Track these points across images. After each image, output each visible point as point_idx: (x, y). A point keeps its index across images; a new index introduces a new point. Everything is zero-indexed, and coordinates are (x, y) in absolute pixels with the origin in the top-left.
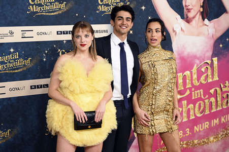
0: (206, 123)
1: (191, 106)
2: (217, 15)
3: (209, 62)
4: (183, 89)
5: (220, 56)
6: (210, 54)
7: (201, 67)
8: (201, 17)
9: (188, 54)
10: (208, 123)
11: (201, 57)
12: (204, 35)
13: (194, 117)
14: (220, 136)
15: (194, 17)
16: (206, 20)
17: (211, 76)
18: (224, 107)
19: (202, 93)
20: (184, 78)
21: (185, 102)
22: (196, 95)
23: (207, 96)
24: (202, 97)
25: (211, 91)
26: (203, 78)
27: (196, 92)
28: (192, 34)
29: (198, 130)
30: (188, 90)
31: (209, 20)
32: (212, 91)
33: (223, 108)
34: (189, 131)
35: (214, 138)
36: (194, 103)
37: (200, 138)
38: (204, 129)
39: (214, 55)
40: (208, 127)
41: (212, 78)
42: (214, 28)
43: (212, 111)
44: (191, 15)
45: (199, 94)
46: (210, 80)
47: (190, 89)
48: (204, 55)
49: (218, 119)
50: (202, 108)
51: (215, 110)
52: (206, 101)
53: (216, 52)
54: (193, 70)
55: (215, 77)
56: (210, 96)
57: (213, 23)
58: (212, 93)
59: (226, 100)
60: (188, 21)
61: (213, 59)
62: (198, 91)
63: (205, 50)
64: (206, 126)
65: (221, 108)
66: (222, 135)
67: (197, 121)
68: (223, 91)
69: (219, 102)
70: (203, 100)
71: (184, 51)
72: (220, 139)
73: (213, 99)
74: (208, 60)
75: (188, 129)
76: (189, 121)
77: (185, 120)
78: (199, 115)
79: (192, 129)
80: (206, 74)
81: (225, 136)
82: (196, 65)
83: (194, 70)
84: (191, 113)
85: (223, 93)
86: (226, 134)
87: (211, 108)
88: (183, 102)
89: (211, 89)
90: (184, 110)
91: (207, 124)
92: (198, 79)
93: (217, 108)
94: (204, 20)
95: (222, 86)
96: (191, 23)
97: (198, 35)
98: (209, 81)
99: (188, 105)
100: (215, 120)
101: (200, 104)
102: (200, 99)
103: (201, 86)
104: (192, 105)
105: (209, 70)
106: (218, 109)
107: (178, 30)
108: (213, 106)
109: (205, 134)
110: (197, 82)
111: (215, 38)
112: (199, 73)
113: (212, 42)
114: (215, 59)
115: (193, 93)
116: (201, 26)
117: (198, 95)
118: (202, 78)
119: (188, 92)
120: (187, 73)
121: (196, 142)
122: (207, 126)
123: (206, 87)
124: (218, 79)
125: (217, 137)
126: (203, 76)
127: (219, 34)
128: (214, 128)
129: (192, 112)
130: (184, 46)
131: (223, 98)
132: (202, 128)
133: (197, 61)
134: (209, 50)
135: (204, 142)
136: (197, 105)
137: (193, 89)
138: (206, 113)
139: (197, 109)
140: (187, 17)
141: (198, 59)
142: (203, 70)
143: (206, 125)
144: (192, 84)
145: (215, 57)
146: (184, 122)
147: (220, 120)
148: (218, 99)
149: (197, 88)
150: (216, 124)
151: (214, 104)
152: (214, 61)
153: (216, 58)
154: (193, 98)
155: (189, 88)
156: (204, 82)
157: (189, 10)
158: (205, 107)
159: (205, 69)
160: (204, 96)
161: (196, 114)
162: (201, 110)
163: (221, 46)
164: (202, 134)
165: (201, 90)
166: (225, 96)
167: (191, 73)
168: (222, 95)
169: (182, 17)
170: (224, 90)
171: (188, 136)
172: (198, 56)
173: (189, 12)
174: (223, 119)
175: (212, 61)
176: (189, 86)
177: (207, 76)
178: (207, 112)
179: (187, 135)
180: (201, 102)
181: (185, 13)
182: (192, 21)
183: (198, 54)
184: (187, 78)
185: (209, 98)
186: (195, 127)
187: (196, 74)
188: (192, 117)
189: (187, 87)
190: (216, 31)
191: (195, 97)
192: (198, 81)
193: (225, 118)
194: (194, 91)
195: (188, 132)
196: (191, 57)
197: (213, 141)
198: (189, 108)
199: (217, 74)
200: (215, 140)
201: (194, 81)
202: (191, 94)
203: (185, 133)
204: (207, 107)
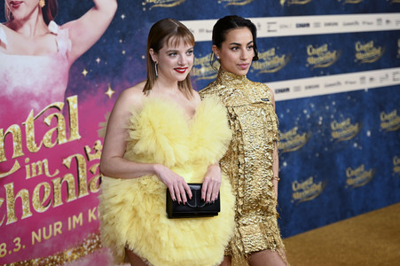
0: (55, 224)
1: (24, 193)
2: (76, 14)
3: (60, 104)
4: (5, 159)
5: (84, 93)
6: (62, 88)
7: (44, 115)
8: (41, 18)
9: (16, 92)
10: (60, 223)
11: (42, 95)
12: (48, 52)
13: (30, 215)
14: (85, 247)
15: (26, 19)
16: (52, 23)
17: (64, 133)
18: (92, 191)
19: (46, 167)
21: (10, 187)
22: (34, 171)
23: (57, 172)
24: (47, 173)
25: (65, 161)
26: (48, 136)
27: (33, 164)
28: (23, 52)
29: (39, 239)
30: (17, 162)
31: (59, 23)
32: (67, 161)
33: (91, 193)
34: (21, 243)
35: (74, 252)
38: (53, 236)
39: (69, 92)
40: (60, 232)
41: (68, 136)
42: (70, 37)
43: (69, 200)
44: (19, 14)
45: (40, 169)
46: (62, 140)
47: (21, 159)
48: (50, 91)
49: (81, 215)
50: (46, 196)
51: (75, 198)
52: (56, 181)
53: (74, 86)
54: (26, 123)
55: (73, 133)
56: (64, 170)
57: (67, 29)
58: (68, 165)
59: (97, 178)
60: (14, 25)
61: (69, 99)
62: (38, 163)
63: (51, 81)
64: (56, 230)
65: (87, 194)
66: (91, 245)
67: (37, 221)
68: (91, 160)
69: (83, 183)
70: (49, 181)
71: (6, 86)
72: (86, 253)
73: (69, 178)
74: (57, 101)
75: (18, 239)
78: (40, 210)
79: (26, 239)
80: (53, 130)
81: (97, 247)
82: (32, 111)
83: (29, 122)
84: (23, 207)
85: (90, 163)
86: (99, 243)
88: (6, 186)
89: (66, 157)
90: (8, 202)
91: (58, 226)
92: (38, 139)
93: (78, 192)
94: (47, 23)
95: (88, 150)
96: (20, 30)
97: (36, 53)
98: (60, 143)
99: (16, 190)
100: (75, 217)
101: (42, 188)
103: (44, 152)
104: (26, 191)
105: (60, 121)
106: (81, 196)
108: (70, 191)
109: (55, 245)
110: (35, 145)
111: (73, 58)
112: (40, 129)
113: (66, 66)
114: (73, 100)
115: (27, 167)
116: (42, 36)
117: (37, 171)
118: (45, 138)
119: (16, 166)
120: (14, 128)
122: (59, 230)
124: (79, 137)
125: (79, 250)
126: (47, 134)
127: (80, 51)
128: (74, 232)
129: (25, 205)
130: (5, 76)
131: (90, 174)
132: (47, 234)
133: (36, 105)
134: (61, 81)
135: (52, 261)
136: (37, 189)
137: (27, 160)
138: (56, 205)
139: (35, 198)
140: (12, 18)
141: (37, 99)
142: (48, 120)
143: (57, 228)
144: (25, 149)
145: (73, 95)
146: (10, 225)
147: (85, 217)
148: (81, 176)
149: (35, 157)
150: (78, 225)
151: (72, 187)
152: (71, 104)
153: (76, 97)
154: (28, 177)
155: (18, 158)
156: (49, 145)
157: (15, 5)
158: (53, 193)
159: (52, 120)
160: (51, 172)
161: (35, 208)
162: (44, 200)
163: (85, 72)
164: (47, 245)
165: (45, 161)
166: (94, 169)
167: (23, 128)
168: (88, 167)
170: (92, 157)
171: (18, 252)
172: (37, 94)
173: (17, 8)
174: (91, 215)
175: (67, 103)
176: (17, 153)
177: (56, 133)
178: (58, 203)
179: (15, 250)
180: (45, 184)
181: (7, 11)
182: (21, 25)
183: (37, 91)
184: (15, 139)
185: (61, 176)
186: (34, 234)
187: (33, 130)
188: (26, 215)
189: (14, 156)
190: (73, 45)
191: (31, 174)
192: (38, 142)
193: (96, 213)
194: (30, 163)
195: (18, 244)
196: (22, 96)
197: (72, 258)
198: (19, 198)
199: (77, 128)
200: (76, 257)
201: (28, 144)
202: (22, 169)
203: (11, 246)
204: (58, 193)
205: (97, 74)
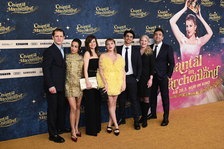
1: (188, 77)
3: (198, 57)
4: (184, 69)
5: (203, 54)
6: (198, 53)
7: (194, 59)
8: (195, 36)
9: (188, 53)
12: (196, 44)
16: (197, 37)
19: (193, 72)
20: (185, 64)
21: (185, 76)
22: (190, 72)
26: (194, 64)
28: (190, 44)
29: (190, 89)
32: (198, 71)
33: (203, 79)
35: (198, 93)
36: (189, 76)
37: (191, 92)
40: (195, 88)
41: (199, 65)
42: (201, 41)
44: (190, 35)
46: (197, 66)
47: (188, 69)
48: (195, 54)
51: (199, 80)
53: (201, 53)
56: (197, 73)
59: (205, 75)
60: (188, 37)
66: (202, 91)
67: (190, 84)
69: (201, 76)
70: (194, 75)
72: (201, 93)
73: (198, 75)
76: (186, 84)
77: (185, 84)
78: (191, 82)
79: (187, 88)
80: (196, 63)
82: (191, 58)
83: (190, 61)
87: (197, 79)
90: (184, 79)
91: (195, 86)
92: (192, 65)
95: (203, 68)
96: (190, 39)
97: (193, 44)
100: (199, 84)
101: (192, 77)
102: (192, 74)
103: (193, 68)
105: (197, 61)
106: (201, 79)
107: (183, 42)
109: (194, 90)
111: (201, 46)
112: (193, 62)
113: (200, 48)
114: (201, 56)
116: (195, 40)
119: (187, 71)
121: (189, 94)
123: (195, 69)
124: (201, 65)
127: (203, 44)
128: (198, 88)
129: (188, 80)
132: (192, 88)
134: (198, 51)
135: (193, 94)
139: (190, 79)
141: (192, 55)
142: (194, 61)
144: (189, 67)
147: (201, 84)
149: (191, 69)
150: (199, 86)
151: (199, 77)
154: (189, 74)
156: (194, 66)
157: (189, 33)
162: (192, 80)
163: (204, 49)
164: (192, 90)
165: (193, 70)
166: (204, 73)
169: (186, 36)
170: (204, 70)
171: (186, 91)
178: (195, 80)
181: (187, 34)
184: (187, 64)
185: (196, 74)
186: (189, 87)
187: (191, 63)
188: (188, 83)
189: (186, 68)
190: (201, 43)
193: (204, 84)
196: (189, 55)
199: (201, 63)
202: (188, 71)
203: (184, 90)
204: (196, 78)
205: (207, 50)
